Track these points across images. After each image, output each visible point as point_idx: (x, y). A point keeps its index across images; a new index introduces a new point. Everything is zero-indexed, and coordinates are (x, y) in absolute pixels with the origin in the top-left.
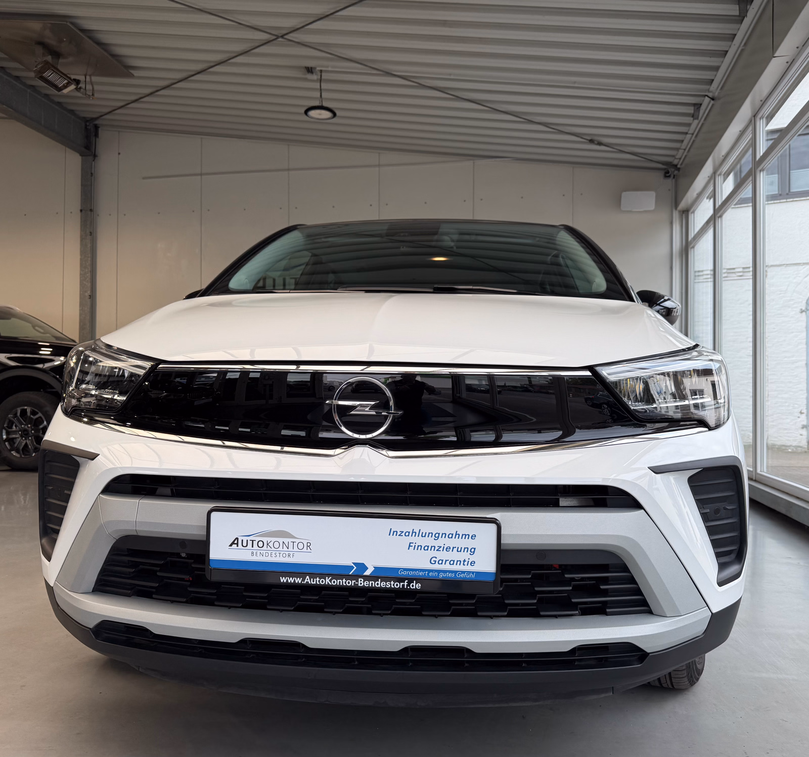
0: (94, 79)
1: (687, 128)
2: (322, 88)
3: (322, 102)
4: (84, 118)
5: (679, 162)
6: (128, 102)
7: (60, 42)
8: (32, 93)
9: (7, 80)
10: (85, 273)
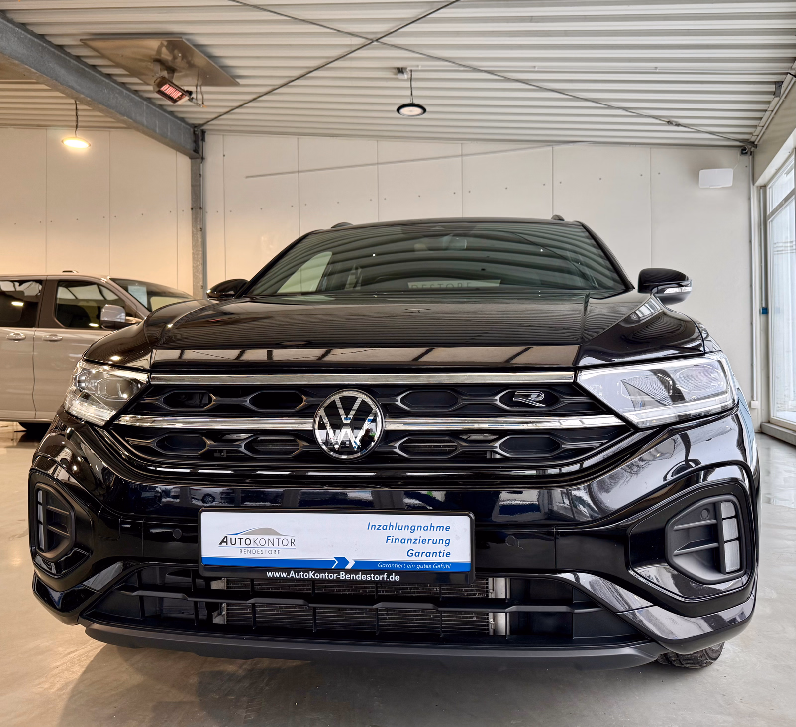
0: (205, 88)
1: (768, 106)
2: (412, 86)
3: (413, 99)
4: (193, 124)
5: (756, 139)
6: (233, 108)
7: (175, 58)
8: (147, 104)
9: (126, 93)
10: (197, 266)
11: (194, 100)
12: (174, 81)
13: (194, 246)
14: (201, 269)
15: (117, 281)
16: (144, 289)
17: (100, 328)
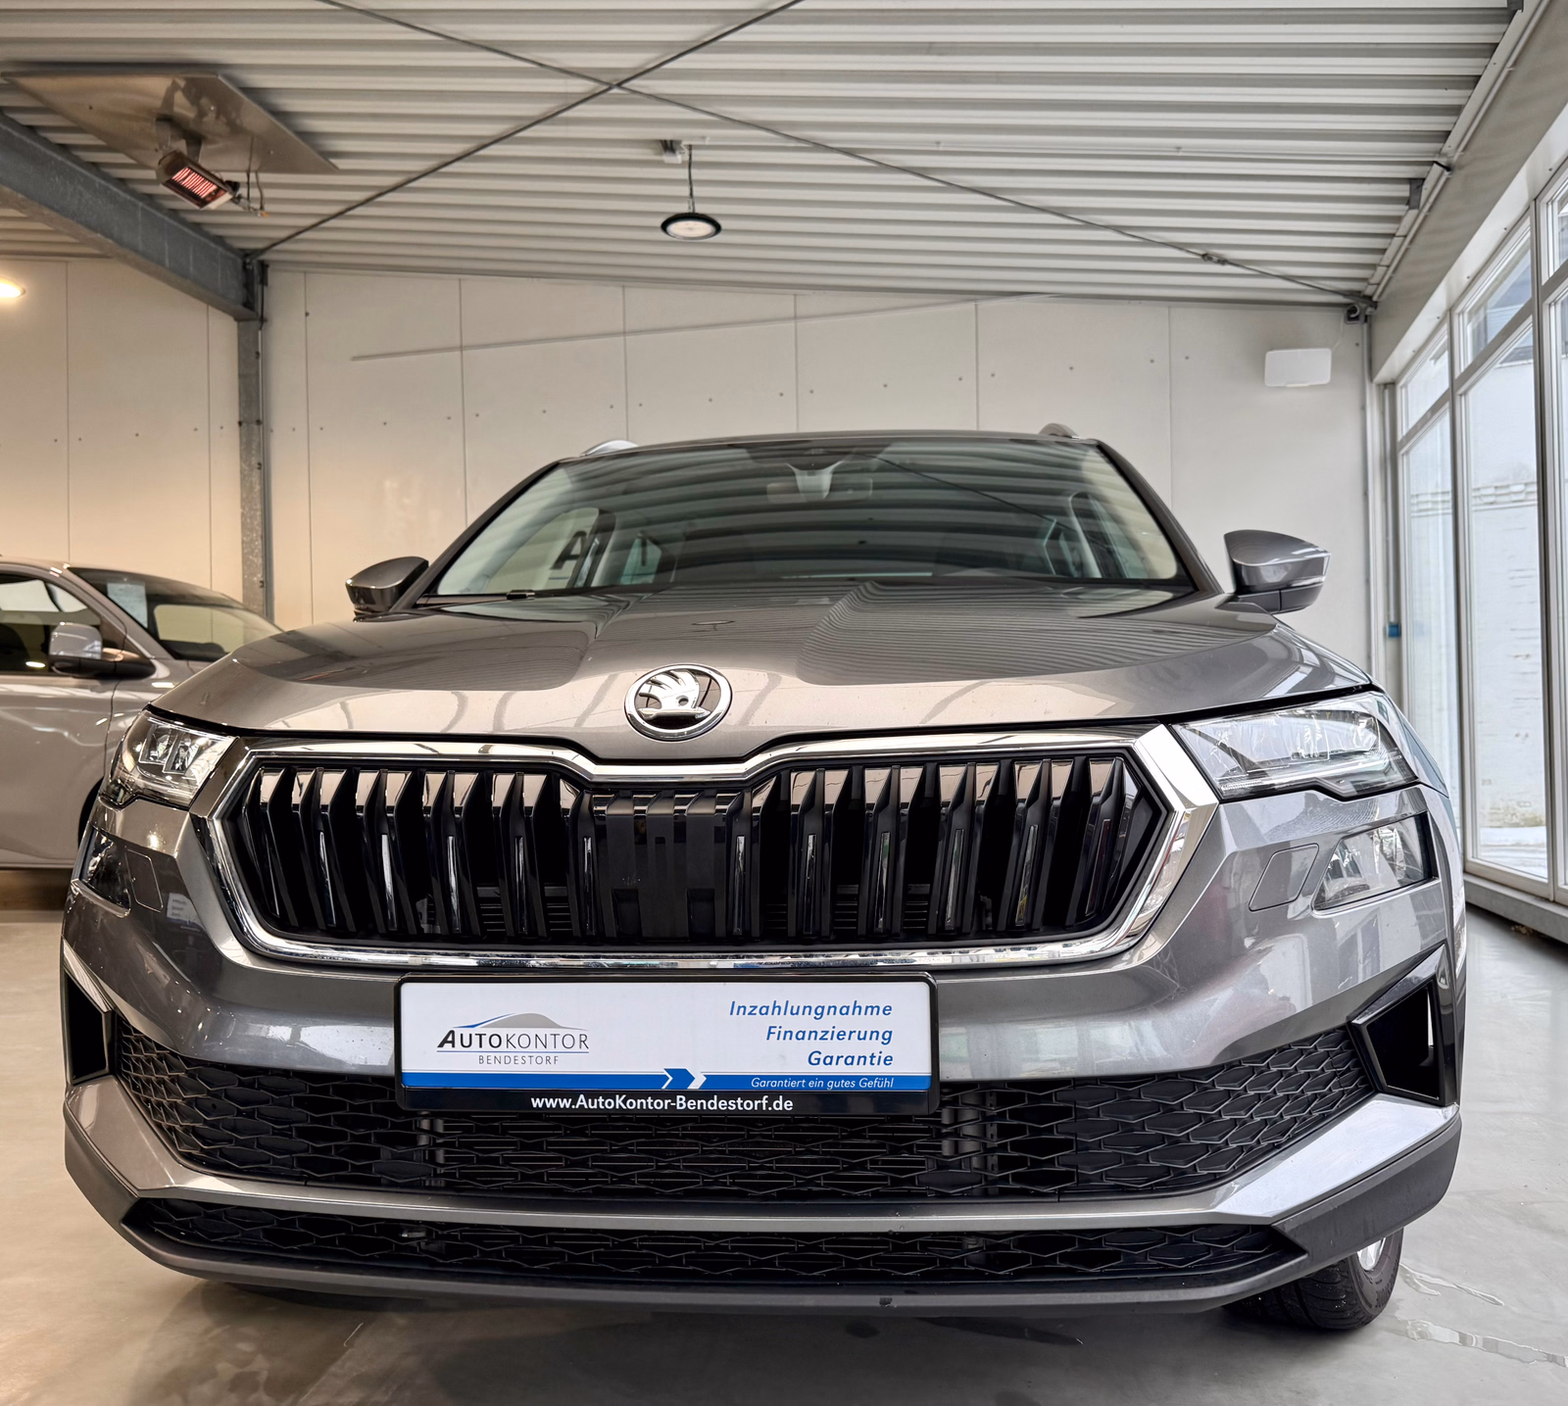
0: (265, 177)
1: (1395, 226)
2: (693, 177)
3: (693, 204)
4: (242, 250)
5: (1376, 290)
6: (325, 218)
7: (201, 114)
8: (146, 207)
9: (100, 185)
10: (252, 541)
11: (242, 200)
12: (203, 163)
13: (245, 501)
14: (260, 547)
15: (83, 575)
16: (141, 590)
17: (48, 671)
